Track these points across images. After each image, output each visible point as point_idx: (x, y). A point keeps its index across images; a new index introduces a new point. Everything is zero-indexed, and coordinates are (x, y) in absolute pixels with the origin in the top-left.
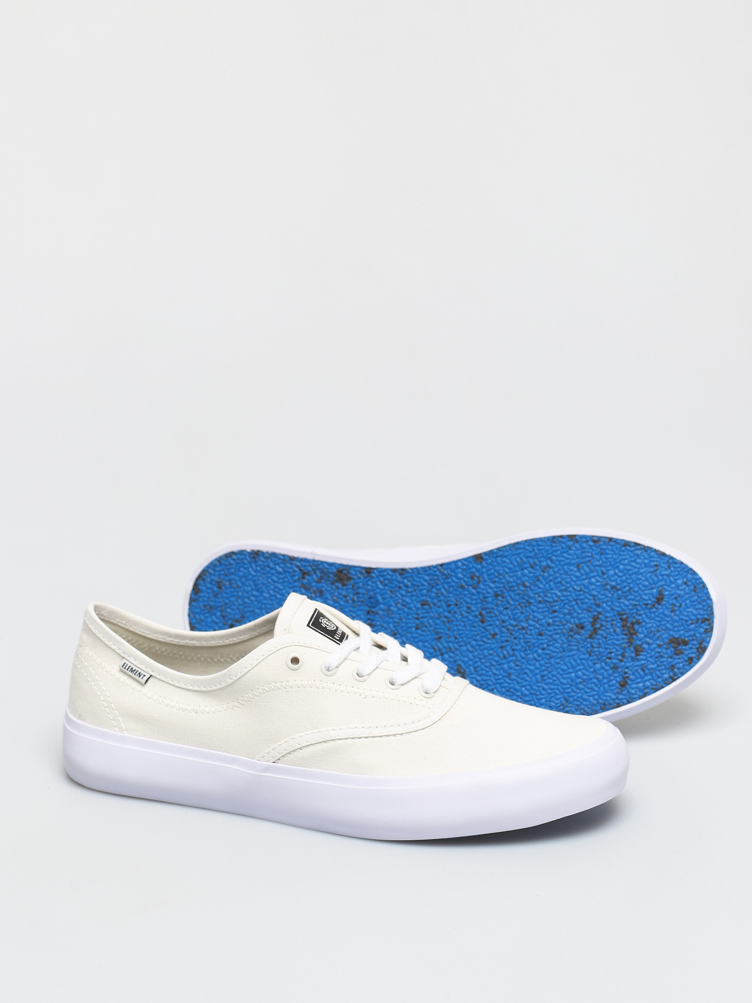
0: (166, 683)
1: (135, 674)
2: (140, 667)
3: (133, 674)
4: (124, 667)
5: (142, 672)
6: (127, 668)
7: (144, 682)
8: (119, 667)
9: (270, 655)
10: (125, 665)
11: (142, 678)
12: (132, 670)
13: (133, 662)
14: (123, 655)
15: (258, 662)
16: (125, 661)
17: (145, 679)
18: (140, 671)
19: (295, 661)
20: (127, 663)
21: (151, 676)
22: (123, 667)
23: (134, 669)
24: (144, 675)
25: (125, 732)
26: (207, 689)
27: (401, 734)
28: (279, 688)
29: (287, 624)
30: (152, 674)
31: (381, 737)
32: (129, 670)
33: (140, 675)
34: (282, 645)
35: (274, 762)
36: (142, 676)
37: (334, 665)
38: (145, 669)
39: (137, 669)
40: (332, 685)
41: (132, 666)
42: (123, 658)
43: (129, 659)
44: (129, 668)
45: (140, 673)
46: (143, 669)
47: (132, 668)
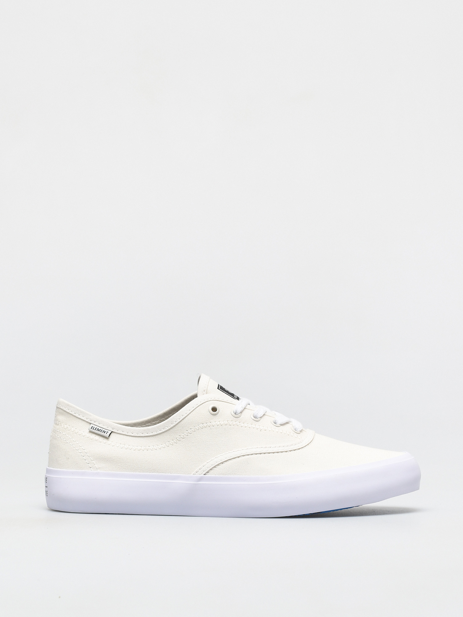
0: (124, 435)
1: (101, 432)
2: (104, 428)
4: (92, 428)
5: (105, 430)
6: (94, 429)
7: (109, 435)
8: (89, 429)
9: (198, 407)
10: (93, 427)
11: (106, 434)
13: (98, 425)
14: (90, 422)
15: (190, 411)
16: (92, 425)
17: (109, 434)
19: (214, 409)
20: (94, 426)
21: (112, 432)
22: (91, 428)
24: (107, 432)
25: (98, 470)
27: (286, 452)
28: (205, 427)
29: (205, 387)
30: (112, 430)
31: (274, 453)
32: (96, 430)
34: (205, 400)
35: (205, 475)
36: (106, 432)
37: (239, 411)
38: (107, 428)
39: (102, 429)
40: (239, 423)
41: (98, 427)
42: (91, 424)
43: (95, 423)
44: (96, 429)
45: (104, 431)
46: (106, 429)
47: (98, 429)
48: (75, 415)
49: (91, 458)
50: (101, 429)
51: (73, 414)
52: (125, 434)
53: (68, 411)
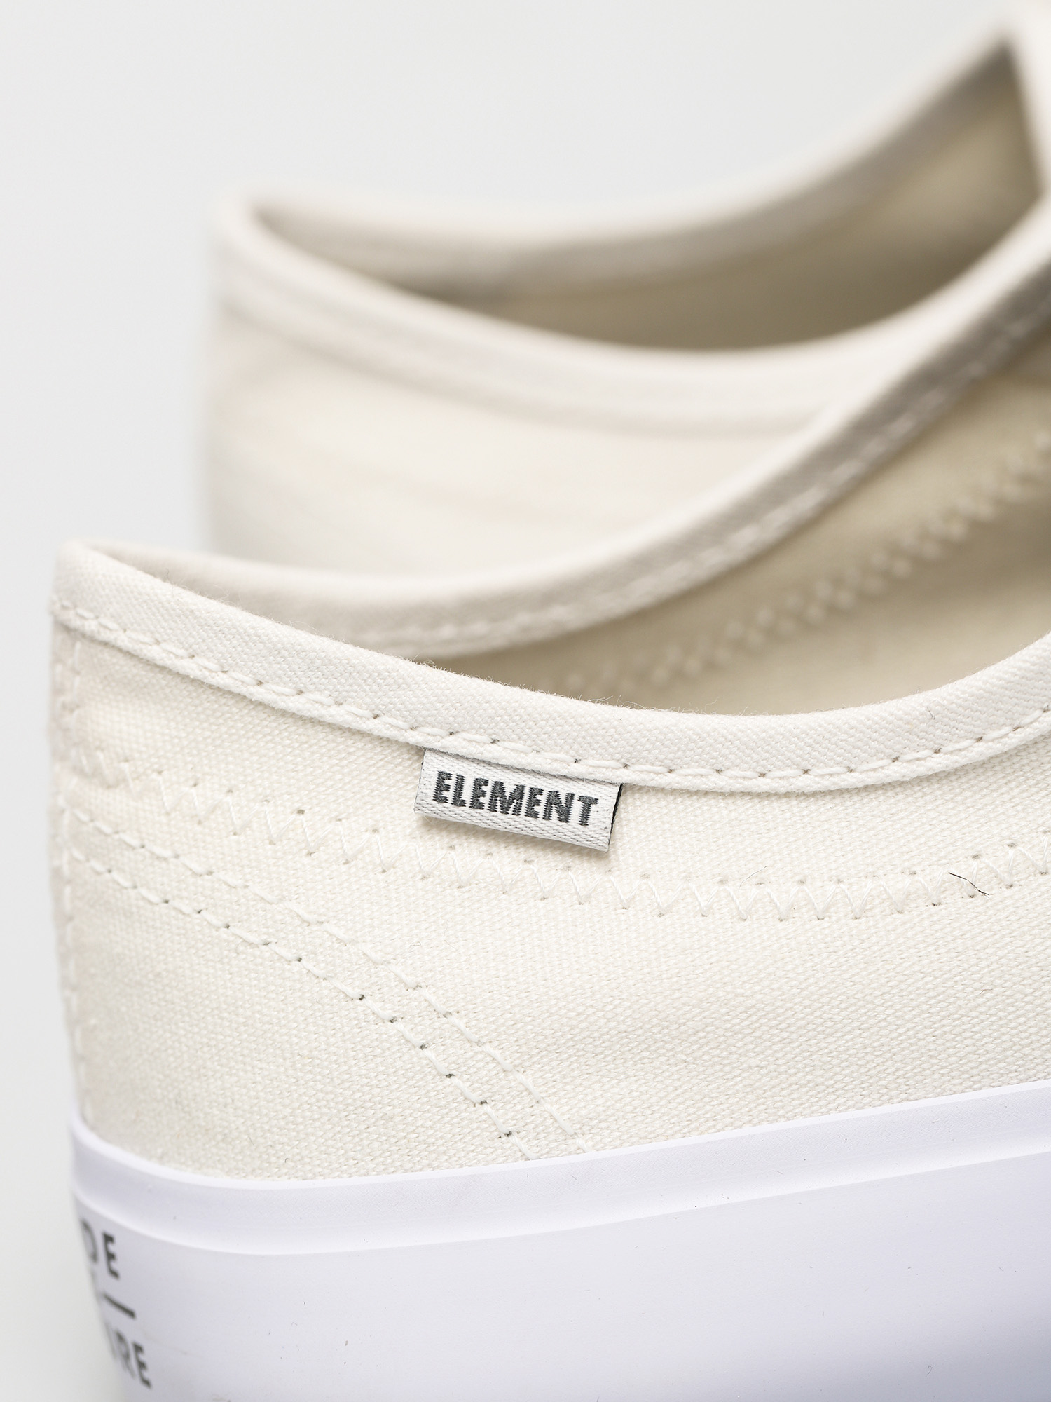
0: (729, 794)
1: (531, 814)
2: (546, 767)
3: (522, 817)
4: (449, 795)
5: (563, 789)
6: (467, 794)
7: (602, 835)
10: (451, 783)
11: (584, 821)
12: (505, 800)
13: (491, 752)
14: (410, 737)
16: (434, 765)
17: (600, 815)
18: (547, 786)
20: (455, 768)
21: (625, 788)
22: (439, 798)
23: (508, 790)
24: (586, 801)
25: (580, 1141)
26: (998, 747)
30: (626, 776)
32: (485, 801)
33: (560, 807)
36: (577, 807)
38: (575, 769)
39: (530, 782)
41: (493, 775)
42: (420, 751)
43: (453, 744)
44: (478, 793)
45: (553, 796)
46: (564, 772)
47: (499, 786)
48: (259, 693)
49: (497, 1053)
50: (521, 789)
51: (243, 690)
52: (738, 786)
53: (191, 668)
